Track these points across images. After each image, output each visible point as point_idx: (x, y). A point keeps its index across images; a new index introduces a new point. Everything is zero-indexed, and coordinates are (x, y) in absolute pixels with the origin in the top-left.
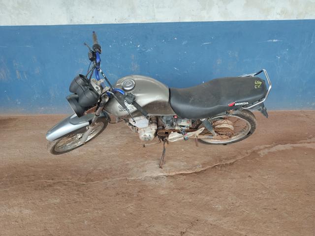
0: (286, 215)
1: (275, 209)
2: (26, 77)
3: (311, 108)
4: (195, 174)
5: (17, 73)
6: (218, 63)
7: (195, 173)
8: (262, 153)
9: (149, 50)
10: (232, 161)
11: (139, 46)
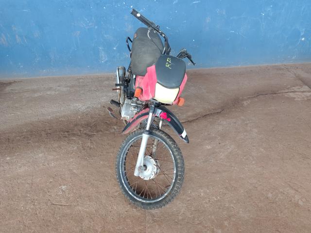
0: (263, 150)
1: (254, 146)
2: (25, 41)
3: (291, 61)
4: (189, 123)
5: (17, 37)
6: (208, 21)
7: (188, 121)
8: (245, 103)
9: (141, 10)
10: (219, 110)
11: (132, 7)
